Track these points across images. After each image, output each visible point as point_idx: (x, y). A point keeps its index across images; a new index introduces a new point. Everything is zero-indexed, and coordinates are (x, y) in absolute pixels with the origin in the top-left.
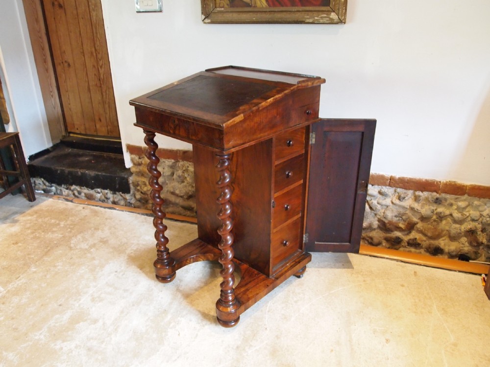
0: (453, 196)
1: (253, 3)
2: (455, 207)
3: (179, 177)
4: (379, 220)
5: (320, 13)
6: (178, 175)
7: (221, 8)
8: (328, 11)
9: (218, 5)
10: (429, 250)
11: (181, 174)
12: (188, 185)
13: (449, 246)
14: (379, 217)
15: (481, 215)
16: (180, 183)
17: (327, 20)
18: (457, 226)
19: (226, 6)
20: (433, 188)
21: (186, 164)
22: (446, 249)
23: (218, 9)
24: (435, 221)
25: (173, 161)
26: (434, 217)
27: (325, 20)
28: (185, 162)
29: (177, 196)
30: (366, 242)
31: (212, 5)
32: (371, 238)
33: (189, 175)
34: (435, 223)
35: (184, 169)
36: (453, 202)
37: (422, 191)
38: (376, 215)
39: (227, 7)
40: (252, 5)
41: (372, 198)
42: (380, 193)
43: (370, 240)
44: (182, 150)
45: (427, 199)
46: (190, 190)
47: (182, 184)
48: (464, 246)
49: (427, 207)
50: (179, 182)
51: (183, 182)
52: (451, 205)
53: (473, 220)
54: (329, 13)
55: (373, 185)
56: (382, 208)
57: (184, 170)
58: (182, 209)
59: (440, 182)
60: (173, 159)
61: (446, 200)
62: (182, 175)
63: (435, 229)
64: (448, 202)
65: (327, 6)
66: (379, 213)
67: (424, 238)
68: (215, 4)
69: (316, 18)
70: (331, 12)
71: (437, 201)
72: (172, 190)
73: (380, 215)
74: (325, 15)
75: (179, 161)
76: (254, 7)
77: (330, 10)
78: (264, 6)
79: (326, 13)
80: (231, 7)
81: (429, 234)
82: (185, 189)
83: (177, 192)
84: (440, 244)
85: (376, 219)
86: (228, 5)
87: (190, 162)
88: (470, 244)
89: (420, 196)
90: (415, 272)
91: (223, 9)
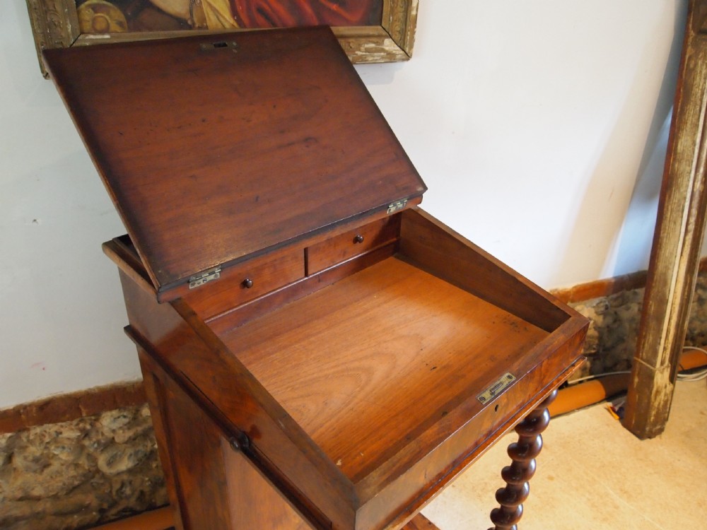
1: (195, 19)
3: (36, 460)
5: (363, 40)
6: (31, 458)
7: (102, 32)
8: (380, 36)
9: (87, 26)
11: (38, 454)
12: (64, 467)
16: (38, 471)
17: (383, 57)
19: (114, 27)
21: (51, 428)
23: (92, 37)
25: (8, 435)
27: (377, 56)
28: (46, 425)
29: (38, 499)
31: (69, 27)
33: (63, 448)
35: (47, 439)
39: (118, 29)
40: (194, 24)
44: (31, 405)
46: (74, 477)
47: (47, 471)
50: (35, 472)
51: (47, 465)
54: (380, 41)
57: (48, 443)
58: (54, 517)
60: (9, 432)
62: (42, 454)
65: (376, 25)
68: (80, 22)
69: (359, 53)
70: (386, 37)
72: (19, 494)
74: (372, 45)
75: (28, 430)
76: (199, 28)
77: (384, 33)
78: (227, 26)
79: (375, 40)
80: (131, 29)
82: (58, 479)
83: (38, 492)
86: (120, 24)
87: (62, 421)
91: (107, 36)
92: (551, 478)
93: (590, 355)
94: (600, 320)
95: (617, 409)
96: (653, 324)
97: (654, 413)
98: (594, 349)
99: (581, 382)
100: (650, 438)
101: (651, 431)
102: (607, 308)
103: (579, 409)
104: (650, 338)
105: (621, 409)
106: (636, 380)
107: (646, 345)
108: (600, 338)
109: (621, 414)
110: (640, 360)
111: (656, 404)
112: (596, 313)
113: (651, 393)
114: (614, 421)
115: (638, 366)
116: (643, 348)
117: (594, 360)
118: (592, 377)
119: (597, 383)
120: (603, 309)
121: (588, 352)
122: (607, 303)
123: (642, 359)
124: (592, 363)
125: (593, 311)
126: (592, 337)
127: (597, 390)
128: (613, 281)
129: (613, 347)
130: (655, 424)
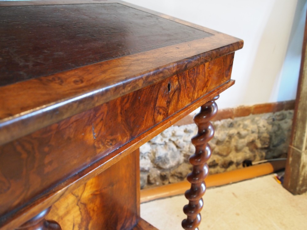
0: (242, 118)
2: (241, 126)
4: (185, 155)
10: (225, 166)
13: (236, 157)
14: (184, 152)
15: (259, 127)
18: (242, 140)
20: (228, 115)
22: (235, 160)
24: (227, 141)
26: (227, 139)
30: (176, 178)
32: (181, 173)
34: (228, 143)
36: (241, 122)
37: (220, 120)
38: (181, 152)
41: (178, 138)
42: (186, 131)
43: (179, 175)
45: (223, 126)
48: (246, 153)
49: (222, 132)
52: (239, 125)
53: (253, 132)
55: (179, 126)
56: (187, 145)
59: (233, 109)
61: (236, 122)
63: (228, 148)
64: (238, 123)
66: (184, 149)
67: (220, 158)
71: (231, 125)
73: (185, 151)
81: (225, 154)
84: (230, 158)
85: (182, 155)
88: (251, 151)
89: (217, 125)
90: (233, 194)
92: (238, 214)
93: (265, 148)
94: (270, 127)
95: (280, 177)
96: (300, 124)
97: (301, 179)
98: (267, 145)
99: (260, 163)
100: (299, 194)
101: (300, 190)
102: (274, 120)
103: (258, 177)
104: (298, 133)
105: (282, 178)
106: (291, 159)
107: (297, 138)
108: (270, 138)
109: (282, 181)
110: (292, 147)
111: (303, 173)
112: (268, 123)
113: (299, 166)
114: (278, 184)
115: (291, 151)
116: (295, 139)
117: (268, 152)
118: (266, 161)
119: (269, 164)
120: (271, 121)
121: (264, 146)
122: (274, 117)
123: (294, 146)
124: (267, 153)
125: (266, 122)
126: (265, 138)
127: (269, 168)
128: (277, 103)
129: (278, 145)
130: (302, 186)
